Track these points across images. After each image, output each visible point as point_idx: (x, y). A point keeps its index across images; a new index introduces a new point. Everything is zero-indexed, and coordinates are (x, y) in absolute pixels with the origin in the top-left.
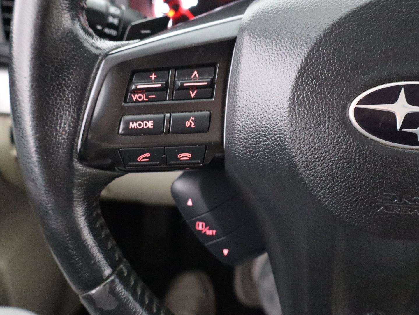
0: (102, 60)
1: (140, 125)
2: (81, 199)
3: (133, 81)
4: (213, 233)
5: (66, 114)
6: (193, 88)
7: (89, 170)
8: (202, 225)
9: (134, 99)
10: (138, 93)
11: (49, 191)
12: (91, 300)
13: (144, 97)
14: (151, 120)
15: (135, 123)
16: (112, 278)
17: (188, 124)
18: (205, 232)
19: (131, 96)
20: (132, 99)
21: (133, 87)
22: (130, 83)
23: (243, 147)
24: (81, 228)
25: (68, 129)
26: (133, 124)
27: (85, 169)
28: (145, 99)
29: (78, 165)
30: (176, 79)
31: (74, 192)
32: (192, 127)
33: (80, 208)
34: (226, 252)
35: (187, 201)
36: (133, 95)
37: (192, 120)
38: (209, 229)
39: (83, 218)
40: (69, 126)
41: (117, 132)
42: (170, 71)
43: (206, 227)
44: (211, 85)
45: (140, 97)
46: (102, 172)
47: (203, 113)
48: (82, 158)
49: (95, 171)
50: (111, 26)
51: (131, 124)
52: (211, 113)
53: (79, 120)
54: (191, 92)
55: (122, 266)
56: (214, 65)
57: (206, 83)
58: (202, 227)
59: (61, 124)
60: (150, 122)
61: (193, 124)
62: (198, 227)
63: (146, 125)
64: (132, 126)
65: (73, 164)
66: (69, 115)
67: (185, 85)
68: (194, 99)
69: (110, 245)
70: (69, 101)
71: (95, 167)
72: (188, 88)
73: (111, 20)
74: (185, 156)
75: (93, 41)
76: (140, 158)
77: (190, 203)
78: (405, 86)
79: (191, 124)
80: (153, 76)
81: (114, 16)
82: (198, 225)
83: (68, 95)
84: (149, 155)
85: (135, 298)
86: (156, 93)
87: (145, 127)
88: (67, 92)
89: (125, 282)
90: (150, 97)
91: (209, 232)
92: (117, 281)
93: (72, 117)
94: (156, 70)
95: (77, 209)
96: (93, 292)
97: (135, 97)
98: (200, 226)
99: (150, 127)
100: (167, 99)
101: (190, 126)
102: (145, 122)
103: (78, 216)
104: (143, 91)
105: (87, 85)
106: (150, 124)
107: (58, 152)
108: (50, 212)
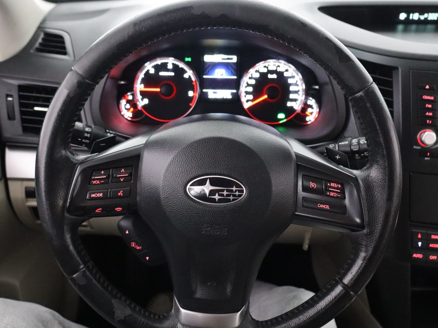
0: (78, 166)
1: (96, 195)
2: (69, 231)
3: (93, 175)
4: (140, 248)
5: (61, 191)
6: (122, 177)
7: (72, 217)
8: (134, 244)
9: (94, 183)
10: (95, 180)
11: (53, 227)
12: (73, 280)
13: (98, 182)
14: (101, 193)
15: (94, 194)
16: (84, 269)
17: (119, 194)
18: (136, 248)
19: (92, 182)
20: (93, 183)
21: (93, 178)
22: (91, 176)
23: (144, 205)
24: (69, 245)
25: (62, 198)
26: (93, 195)
27: (70, 216)
28: (99, 183)
29: (67, 215)
30: (114, 173)
31: (65, 227)
32: (122, 195)
33: (69, 235)
34: (147, 258)
35: (126, 232)
36: (93, 181)
37: (121, 192)
38: (138, 246)
39: (70, 240)
40: (63, 197)
41: (85, 199)
42: (111, 170)
43: (136, 245)
44: (130, 175)
45: (96, 182)
46: (78, 218)
47: (127, 188)
48: (69, 211)
49: (75, 217)
50: (86, 138)
51: (92, 195)
52: (131, 188)
53: (68, 194)
54: (121, 179)
55: (89, 264)
56: (132, 166)
57: (127, 175)
58: (134, 245)
59: (59, 196)
60: (101, 194)
61: (122, 194)
62: (132, 245)
63: (99, 195)
64: (92, 196)
65: (64, 215)
66: (63, 192)
67: (118, 176)
68: (122, 182)
69: (83, 253)
70: (63, 185)
71: (76, 215)
72: (120, 177)
73: (86, 135)
74: (119, 209)
75: (74, 157)
76: (97, 211)
77: (127, 232)
78: (210, 178)
79: (121, 194)
80: (103, 172)
81: (88, 133)
82: (132, 244)
83: (62, 183)
84: (101, 209)
85: (95, 279)
86: (104, 180)
87: (99, 196)
88: (62, 182)
89: (91, 272)
90: (101, 182)
91: (138, 248)
92: (87, 271)
93: (64, 193)
94: (104, 170)
95: (67, 236)
96: (75, 275)
97: (94, 182)
98: (133, 245)
99: (101, 196)
100: (110, 182)
101: (120, 195)
102: (99, 194)
103: (67, 239)
104: (97, 179)
105: (71, 178)
106: (101, 195)
107: (58, 209)
108: (54, 237)
